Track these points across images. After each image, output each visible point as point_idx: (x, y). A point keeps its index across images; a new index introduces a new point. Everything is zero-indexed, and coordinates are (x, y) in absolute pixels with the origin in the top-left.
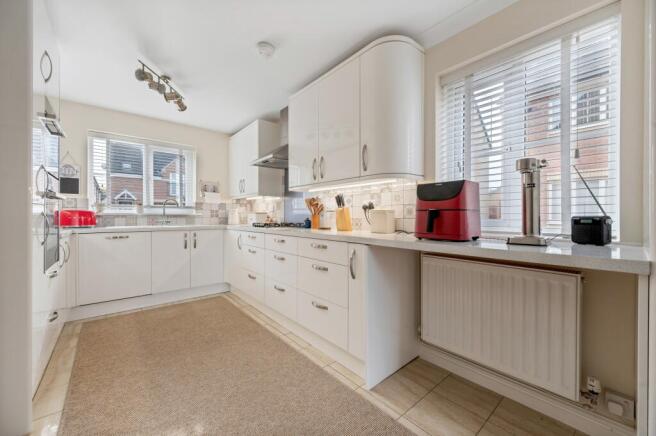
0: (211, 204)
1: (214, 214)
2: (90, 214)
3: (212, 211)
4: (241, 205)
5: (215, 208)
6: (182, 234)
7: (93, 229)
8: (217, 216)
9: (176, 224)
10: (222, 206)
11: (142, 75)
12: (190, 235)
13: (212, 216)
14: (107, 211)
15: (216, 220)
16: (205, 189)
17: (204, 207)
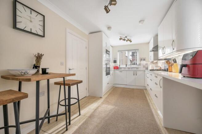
0: (143, 64)
1: (144, 67)
2: (117, 67)
3: (143, 66)
4: (153, 64)
5: (145, 65)
6: (133, 72)
7: (118, 70)
8: (145, 67)
9: (134, 69)
10: (146, 64)
11: (121, 39)
12: (135, 72)
13: (143, 67)
14: (121, 66)
15: (145, 68)
16: (141, 60)
17: (141, 65)
